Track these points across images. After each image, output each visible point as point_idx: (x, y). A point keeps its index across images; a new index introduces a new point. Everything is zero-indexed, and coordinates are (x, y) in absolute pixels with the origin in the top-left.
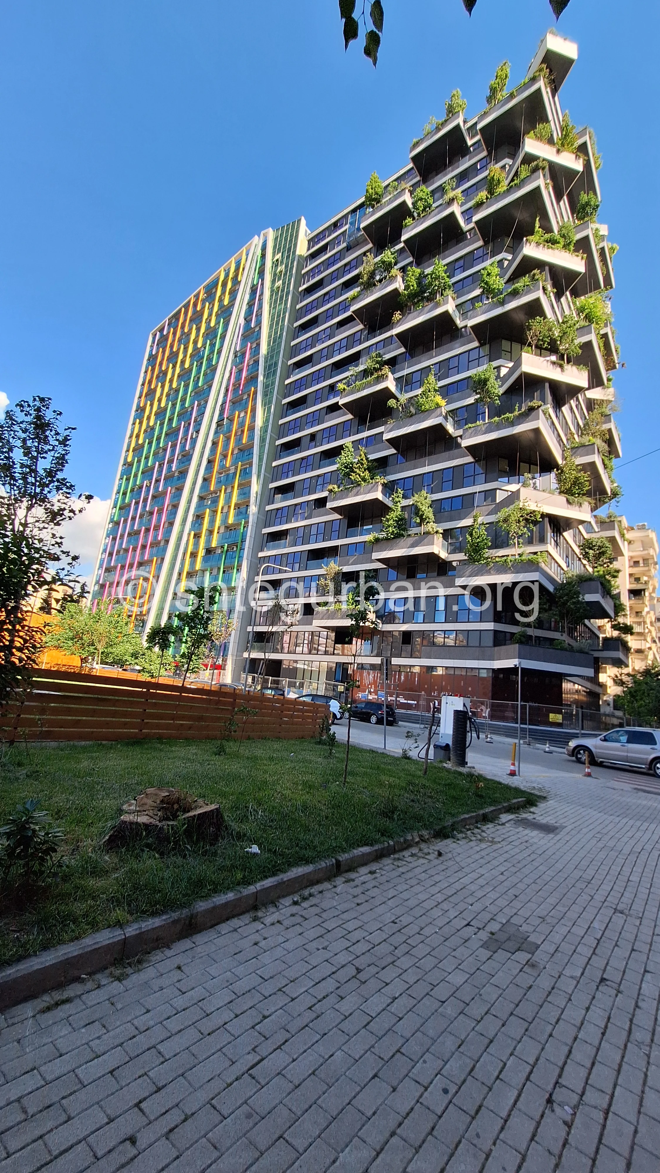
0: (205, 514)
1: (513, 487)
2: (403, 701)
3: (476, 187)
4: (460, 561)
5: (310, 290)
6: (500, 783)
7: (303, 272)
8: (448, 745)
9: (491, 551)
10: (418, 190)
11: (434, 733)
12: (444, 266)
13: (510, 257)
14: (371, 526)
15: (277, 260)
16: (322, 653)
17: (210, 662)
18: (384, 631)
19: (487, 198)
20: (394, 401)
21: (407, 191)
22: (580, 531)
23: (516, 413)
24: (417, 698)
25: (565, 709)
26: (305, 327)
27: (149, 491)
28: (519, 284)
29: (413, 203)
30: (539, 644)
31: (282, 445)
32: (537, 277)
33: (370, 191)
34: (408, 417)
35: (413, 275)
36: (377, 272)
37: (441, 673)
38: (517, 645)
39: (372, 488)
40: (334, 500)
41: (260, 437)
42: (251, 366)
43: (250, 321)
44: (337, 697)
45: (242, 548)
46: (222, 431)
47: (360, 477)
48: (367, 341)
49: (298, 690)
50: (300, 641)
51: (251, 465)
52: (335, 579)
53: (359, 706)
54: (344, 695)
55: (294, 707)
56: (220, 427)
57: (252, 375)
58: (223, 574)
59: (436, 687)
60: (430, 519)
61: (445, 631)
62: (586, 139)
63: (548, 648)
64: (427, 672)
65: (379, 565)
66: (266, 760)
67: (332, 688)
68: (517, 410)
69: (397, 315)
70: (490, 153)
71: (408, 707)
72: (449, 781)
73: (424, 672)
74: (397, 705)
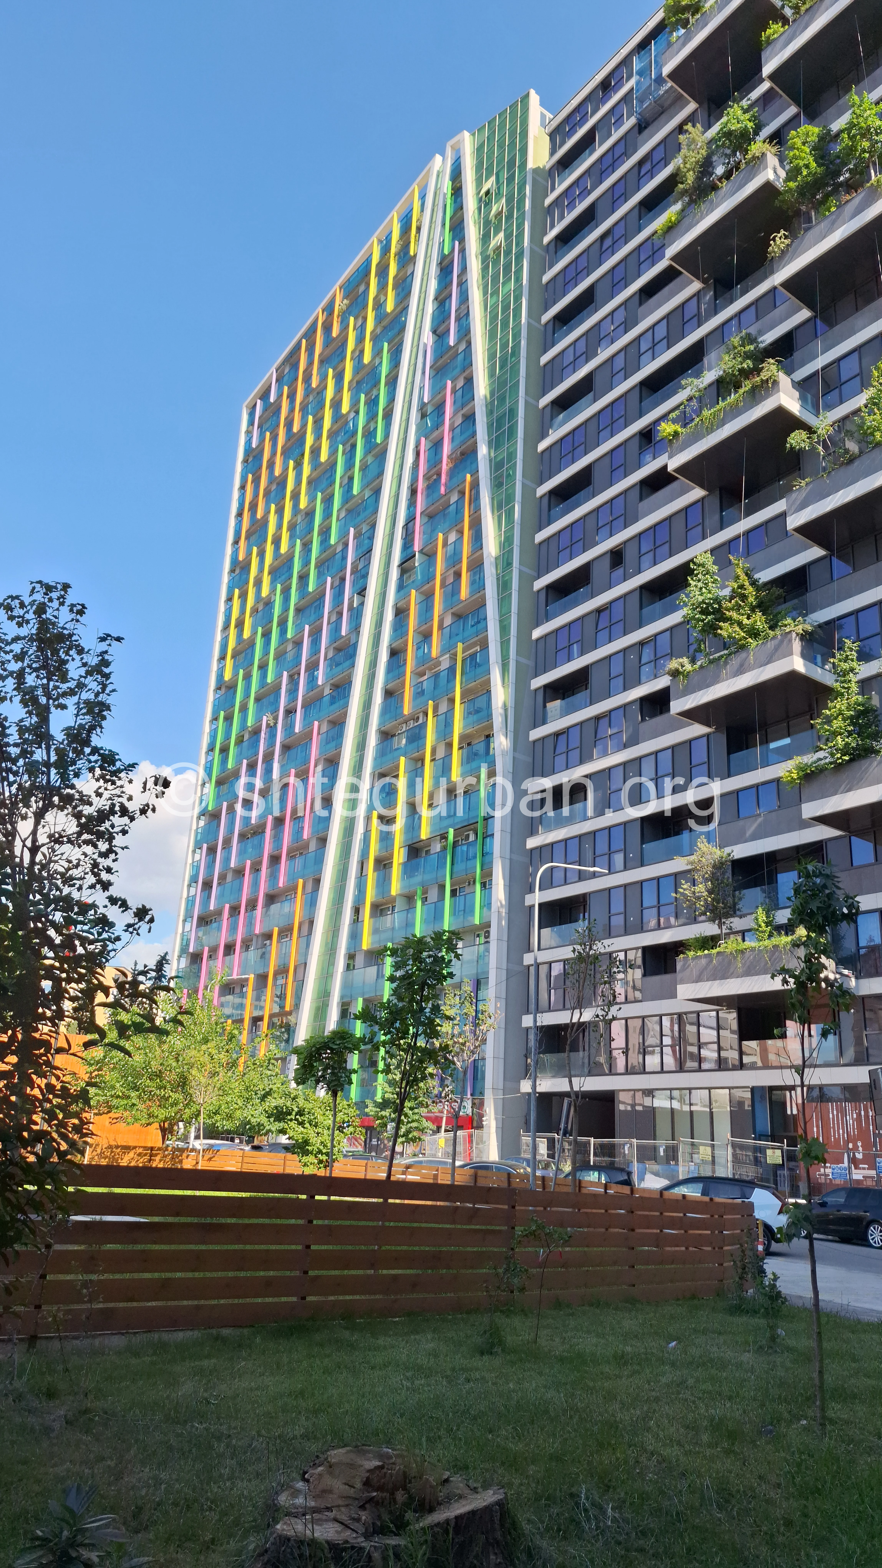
0: (397, 768)
5: (566, 238)
7: (548, 201)
14: (787, 741)
15: (487, 193)
16: (712, 1066)
17: (443, 1110)
20: (803, 435)
26: (566, 318)
27: (275, 736)
31: (549, 587)
34: (842, 464)
35: (804, 144)
36: (715, 158)
39: (776, 649)
40: (688, 691)
41: (498, 579)
42: (458, 430)
43: (445, 333)
44: (768, 1181)
45: (489, 833)
46: (413, 582)
47: (742, 629)
48: (716, 313)
49: (666, 1167)
50: (651, 1040)
51: (484, 645)
52: (717, 880)
53: (829, 1200)
54: (786, 1172)
55: (661, 1214)
56: (408, 574)
57: (463, 448)
58: (453, 899)
65: (824, 832)
66: (608, 1362)
67: (752, 1158)
69: (777, 240)
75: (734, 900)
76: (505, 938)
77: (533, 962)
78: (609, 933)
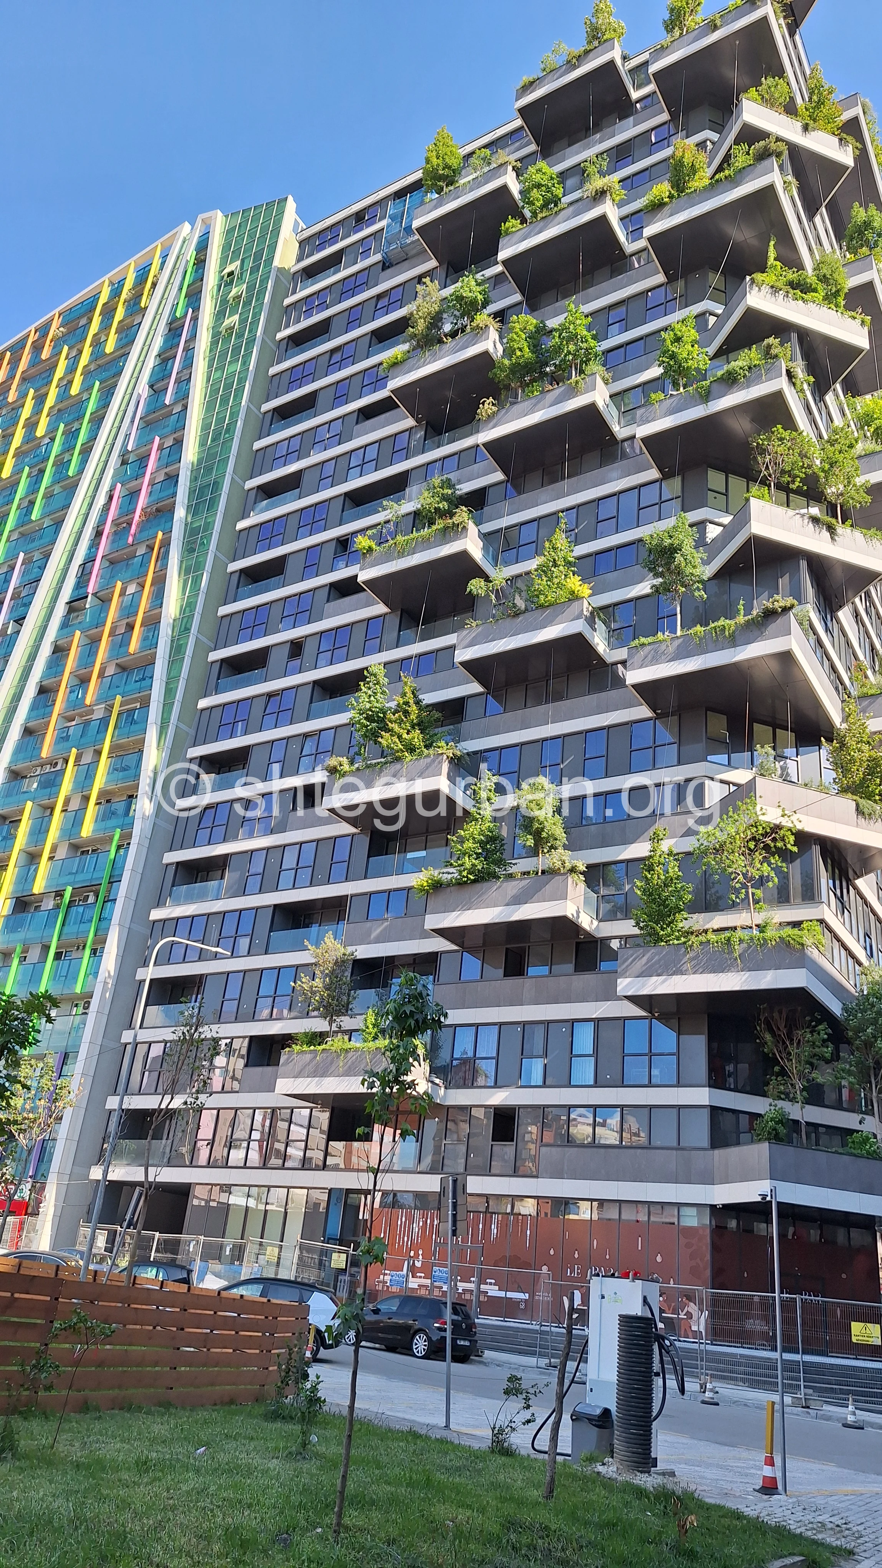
0: (22, 812)
1: (741, 776)
2: (493, 1291)
3: (649, 174)
4: (627, 938)
5: (299, 340)
6: (738, 1515)
7: (287, 301)
8: (606, 1412)
9: (695, 916)
10: (532, 170)
11: (572, 1381)
12: (587, 316)
13: (719, 309)
14: (423, 853)
15: (231, 274)
16: (296, 1164)
18: (449, 1108)
19: (671, 197)
20: (482, 582)
21: (510, 168)
23: (741, 619)
24: (528, 1284)
26: (286, 413)
28: (740, 363)
29: (521, 192)
30: (817, 1144)
31: (223, 661)
32: (774, 351)
33: (435, 161)
34: (509, 616)
35: (521, 329)
36: (445, 316)
37: (587, 1216)
38: (766, 1144)
39: (427, 767)
41: (172, 641)
42: (158, 486)
43: (162, 390)
44: (328, 1285)
45: (111, 898)
46: (80, 623)
47: (401, 742)
48: (423, 452)
49: (228, 1267)
50: (240, 1134)
51: (145, 703)
52: (337, 977)
53: (383, 1307)
54: (347, 1278)
55: (216, 1313)
56: (76, 614)
57: (159, 504)
58: (56, 962)
59: (576, 1256)
60: (556, 839)
61: (595, 1107)
62: (857, 111)
63: (836, 1152)
64: (554, 1215)
65: (441, 945)
66: (129, 1469)
67: (317, 1261)
68: (742, 612)
69: (486, 405)
70: (674, 117)
71: (507, 1308)
72: (609, 1516)
73: (546, 1214)
74: (480, 1304)
75: (349, 999)
76: (107, 1012)
77: (131, 1040)
78: (219, 1019)
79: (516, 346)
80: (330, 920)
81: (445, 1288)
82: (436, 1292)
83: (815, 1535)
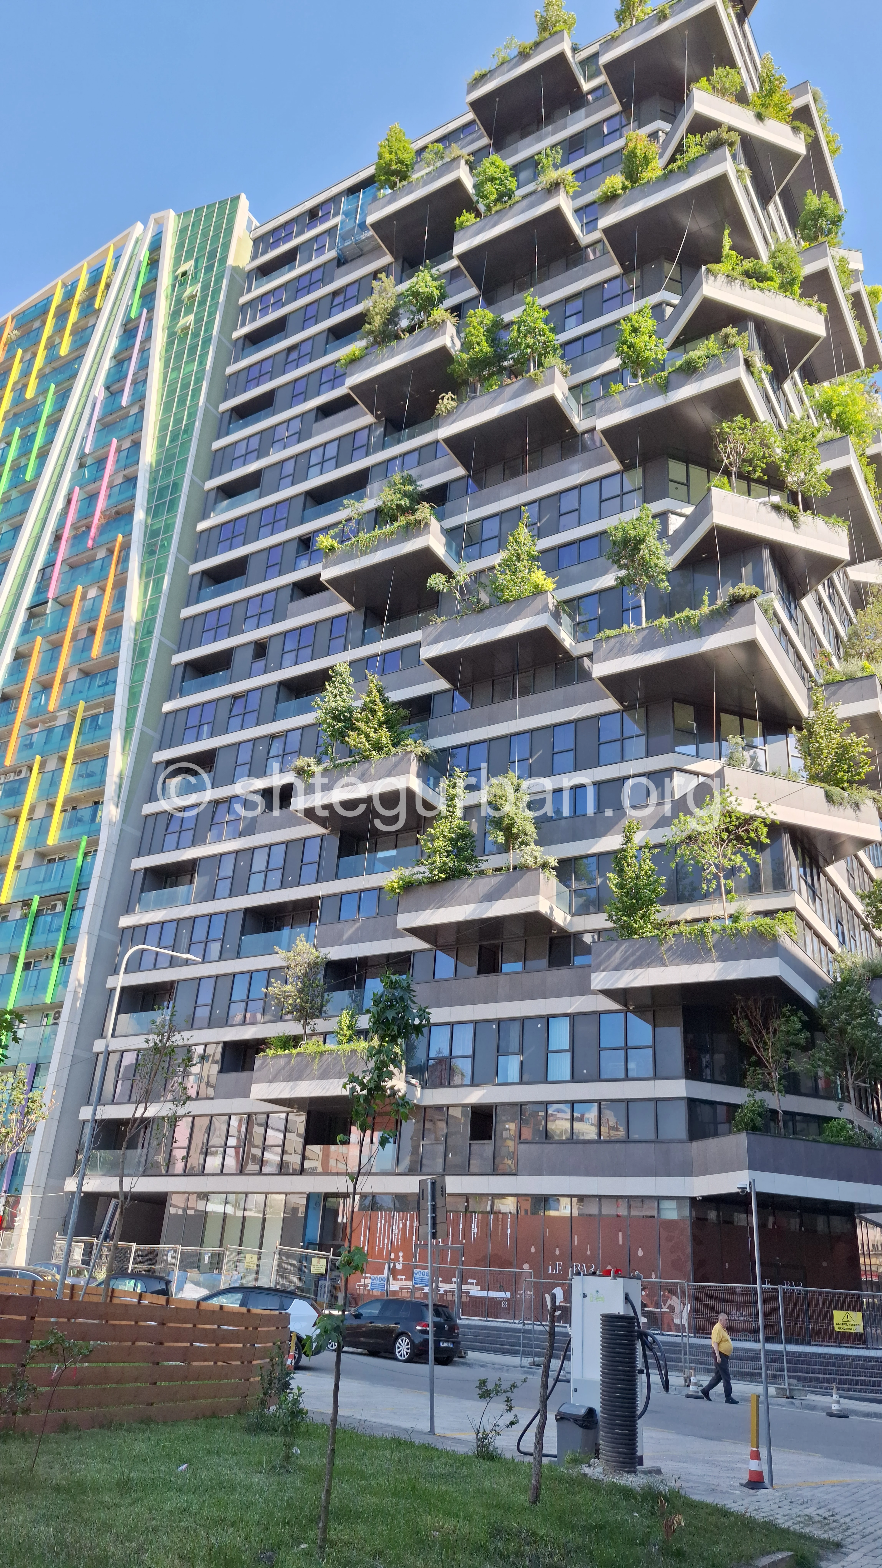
1: (710, 766)
2: (475, 1291)
3: (603, 165)
4: (599, 932)
5: (256, 339)
7: (242, 300)
8: (591, 1411)
9: (667, 908)
10: (486, 162)
11: (557, 1380)
12: (544, 309)
13: (676, 300)
14: (393, 852)
15: (184, 274)
16: (274, 1170)
18: (425, 1108)
19: (624, 188)
20: (444, 578)
21: (463, 162)
22: (861, 864)
23: (706, 609)
24: (511, 1283)
25: (868, 1297)
26: (244, 413)
28: (697, 352)
29: (475, 186)
30: (795, 1133)
31: (188, 664)
32: (731, 341)
33: (387, 156)
34: (474, 611)
35: (478, 323)
36: (401, 311)
37: (567, 1212)
38: (743, 1136)
39: (396, 765)
41: (135, 645)
42: (117, 489)
43: (118, 392)
44: (308, 1291)
45: (79, 906)
46: (41, 628)
47: (368, 741)
48: (383, 448)
49: (208, 1276)
50: (216, 1140)
51: (109, 708)
52: (309, 980)
53: (365, 1311)
54: (327, 1283)
55: (195, 1326)
56: (36, 620)
57: (119, 507)
58: (25, 973)
59: (557, 1252)
60: (527, 835)
61: (572, 1103)
62: (808, 99)
63: (814, 1141)
64: (535, 1212)
65: (414, 944)
66: (110, 1490)
67: (296, 1267)
68: (707, 602)
69: (445, 400)
70: (626, 108)
71: (489, 1308)
72: (598, 1518)
73: (526, 1211)
74: (462, 1304)
75: (322, 1002)
76: (77, 1021)
77: (103, 1050)
78: (191, 1025)
79: (474, 340)
80: (301, 923)
81: (427, 1290)
82: (418, 1294)
83: (802, 1528)
